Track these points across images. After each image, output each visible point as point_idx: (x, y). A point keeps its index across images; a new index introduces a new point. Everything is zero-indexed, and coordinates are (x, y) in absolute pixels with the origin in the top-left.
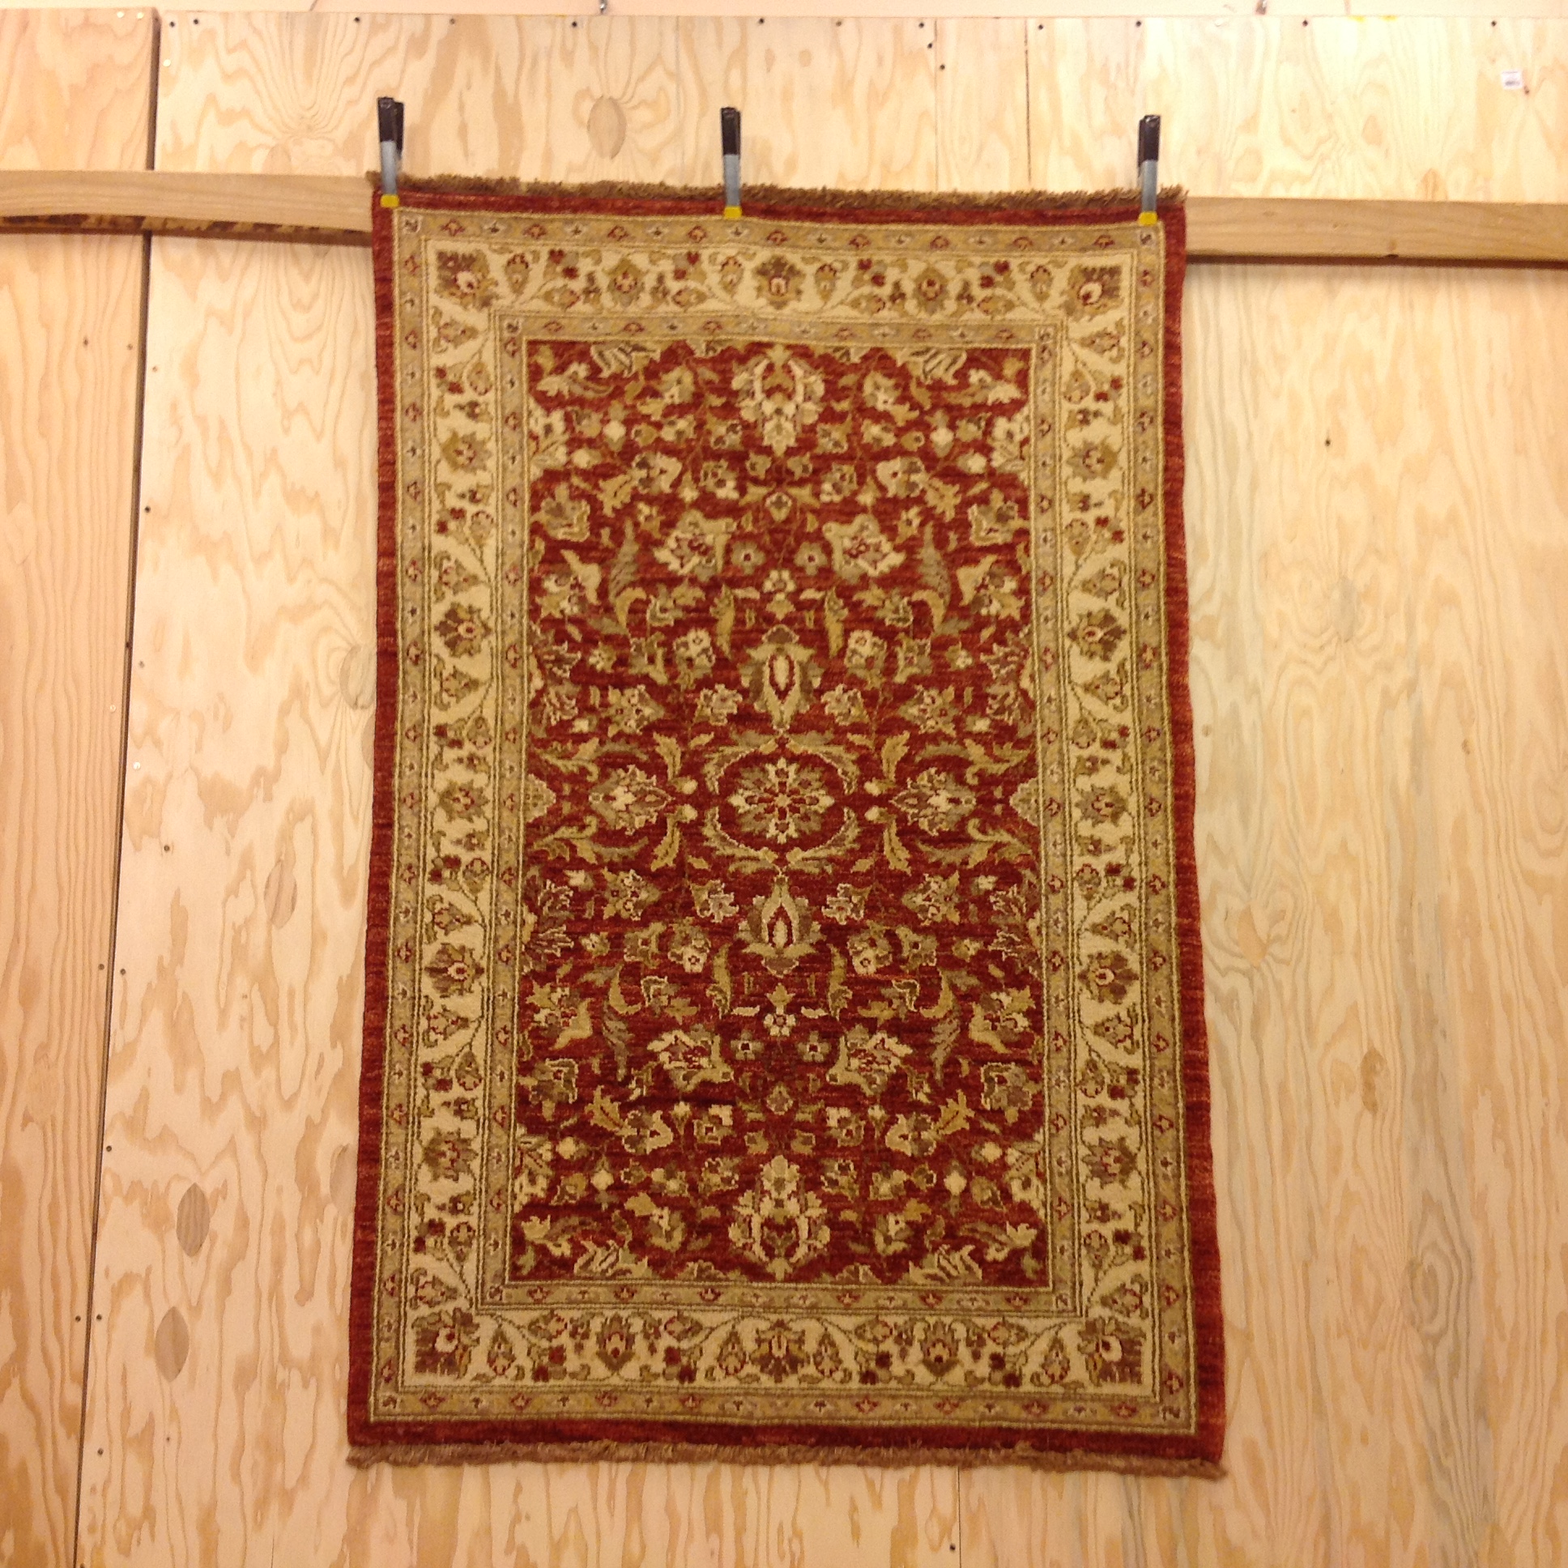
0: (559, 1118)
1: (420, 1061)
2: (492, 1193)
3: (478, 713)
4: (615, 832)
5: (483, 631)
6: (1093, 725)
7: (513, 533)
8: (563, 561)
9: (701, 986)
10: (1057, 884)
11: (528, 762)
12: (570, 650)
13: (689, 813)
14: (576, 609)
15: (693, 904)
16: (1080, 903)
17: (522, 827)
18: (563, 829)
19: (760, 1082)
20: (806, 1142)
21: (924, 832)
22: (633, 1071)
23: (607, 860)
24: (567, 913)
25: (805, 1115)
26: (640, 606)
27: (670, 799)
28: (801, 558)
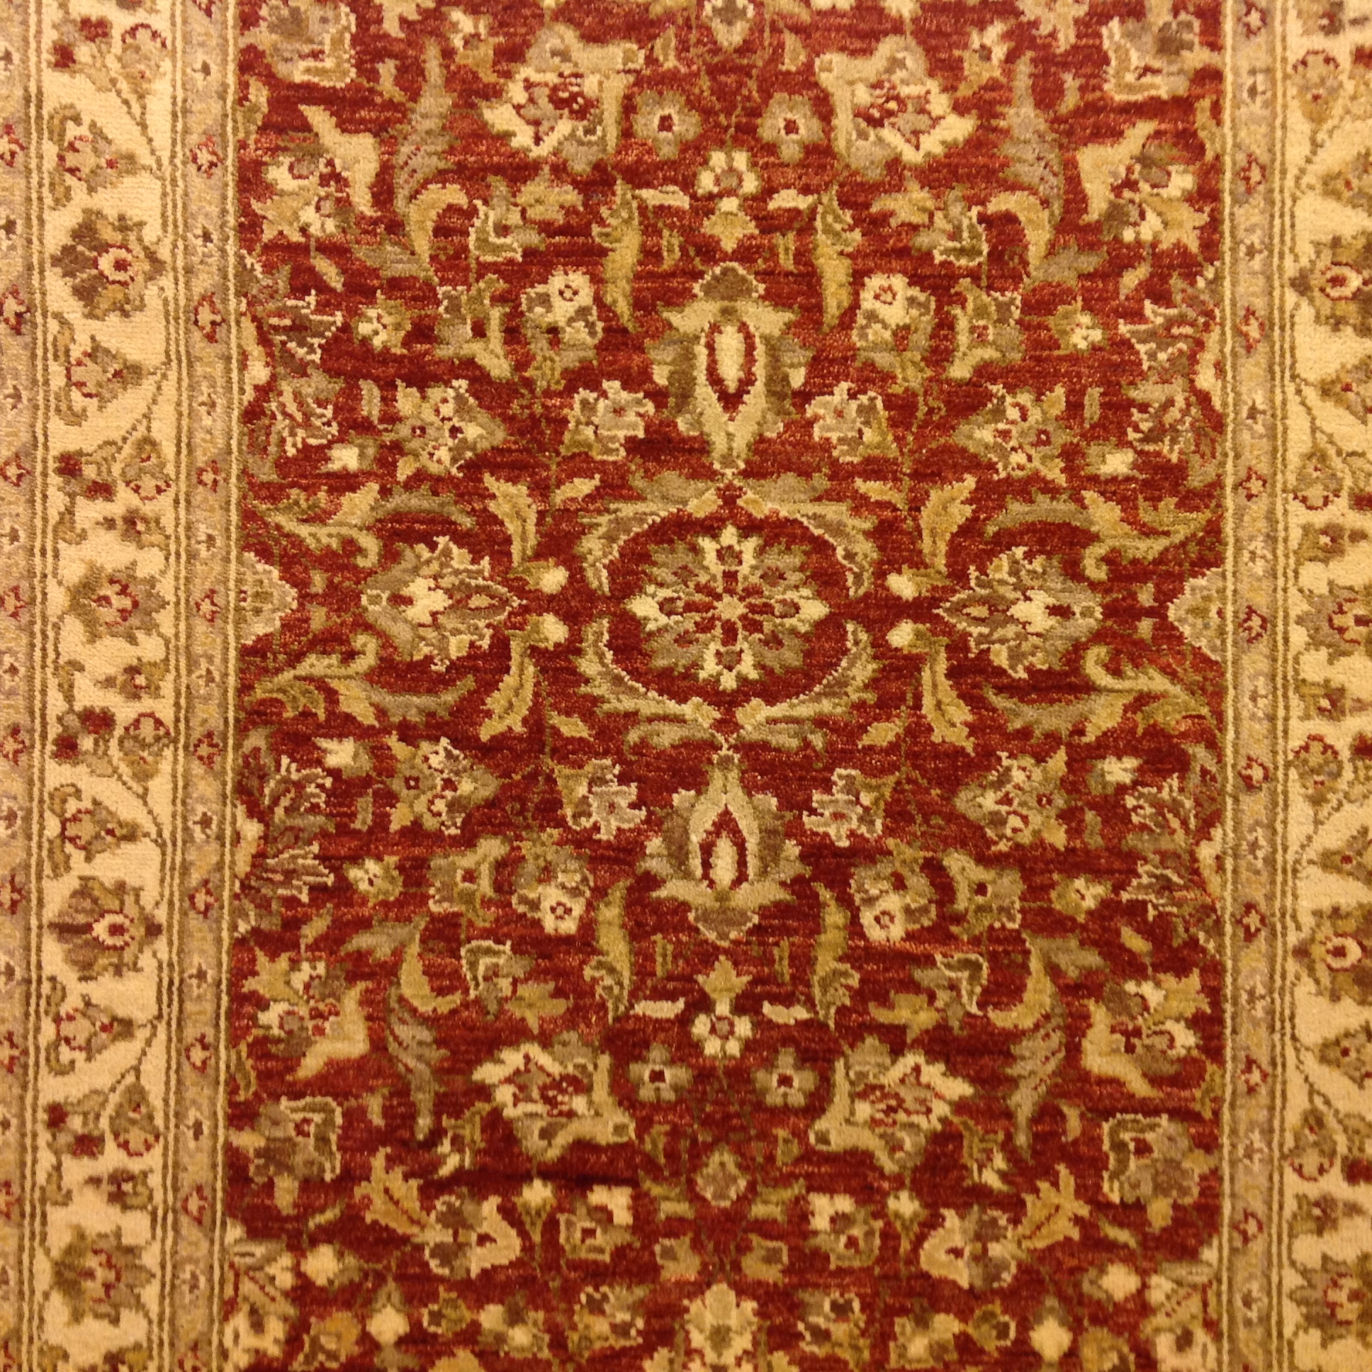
0: (305, 1209)
1: (43, 1101)
2: (182, 1347)
3: (141, 431)
4: (412, 666)
5: (147, 267)
6: (1337, 463)
7: (206, 69)
8: (306, 127)
9: (574, 961)
10: (1257, 773)
11: (242, 527)
12: (322, 308)
13: (553, 630)
14: (331, 226)
15: (560, 804)
16: (1300, 811)
17: (232, 654)
18: (312, 658)
19: (684, 1144)
20: (771, 1258)
21: (1000, 672)
22: (446, 1122)
23: (396, 719)
24: (321, 819)
25: (768, 1208)
26: (455, 221)
27: (516, 602)
28: (771, 127)
